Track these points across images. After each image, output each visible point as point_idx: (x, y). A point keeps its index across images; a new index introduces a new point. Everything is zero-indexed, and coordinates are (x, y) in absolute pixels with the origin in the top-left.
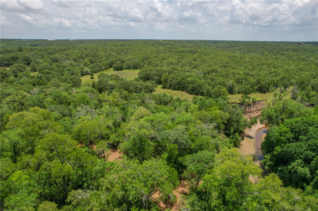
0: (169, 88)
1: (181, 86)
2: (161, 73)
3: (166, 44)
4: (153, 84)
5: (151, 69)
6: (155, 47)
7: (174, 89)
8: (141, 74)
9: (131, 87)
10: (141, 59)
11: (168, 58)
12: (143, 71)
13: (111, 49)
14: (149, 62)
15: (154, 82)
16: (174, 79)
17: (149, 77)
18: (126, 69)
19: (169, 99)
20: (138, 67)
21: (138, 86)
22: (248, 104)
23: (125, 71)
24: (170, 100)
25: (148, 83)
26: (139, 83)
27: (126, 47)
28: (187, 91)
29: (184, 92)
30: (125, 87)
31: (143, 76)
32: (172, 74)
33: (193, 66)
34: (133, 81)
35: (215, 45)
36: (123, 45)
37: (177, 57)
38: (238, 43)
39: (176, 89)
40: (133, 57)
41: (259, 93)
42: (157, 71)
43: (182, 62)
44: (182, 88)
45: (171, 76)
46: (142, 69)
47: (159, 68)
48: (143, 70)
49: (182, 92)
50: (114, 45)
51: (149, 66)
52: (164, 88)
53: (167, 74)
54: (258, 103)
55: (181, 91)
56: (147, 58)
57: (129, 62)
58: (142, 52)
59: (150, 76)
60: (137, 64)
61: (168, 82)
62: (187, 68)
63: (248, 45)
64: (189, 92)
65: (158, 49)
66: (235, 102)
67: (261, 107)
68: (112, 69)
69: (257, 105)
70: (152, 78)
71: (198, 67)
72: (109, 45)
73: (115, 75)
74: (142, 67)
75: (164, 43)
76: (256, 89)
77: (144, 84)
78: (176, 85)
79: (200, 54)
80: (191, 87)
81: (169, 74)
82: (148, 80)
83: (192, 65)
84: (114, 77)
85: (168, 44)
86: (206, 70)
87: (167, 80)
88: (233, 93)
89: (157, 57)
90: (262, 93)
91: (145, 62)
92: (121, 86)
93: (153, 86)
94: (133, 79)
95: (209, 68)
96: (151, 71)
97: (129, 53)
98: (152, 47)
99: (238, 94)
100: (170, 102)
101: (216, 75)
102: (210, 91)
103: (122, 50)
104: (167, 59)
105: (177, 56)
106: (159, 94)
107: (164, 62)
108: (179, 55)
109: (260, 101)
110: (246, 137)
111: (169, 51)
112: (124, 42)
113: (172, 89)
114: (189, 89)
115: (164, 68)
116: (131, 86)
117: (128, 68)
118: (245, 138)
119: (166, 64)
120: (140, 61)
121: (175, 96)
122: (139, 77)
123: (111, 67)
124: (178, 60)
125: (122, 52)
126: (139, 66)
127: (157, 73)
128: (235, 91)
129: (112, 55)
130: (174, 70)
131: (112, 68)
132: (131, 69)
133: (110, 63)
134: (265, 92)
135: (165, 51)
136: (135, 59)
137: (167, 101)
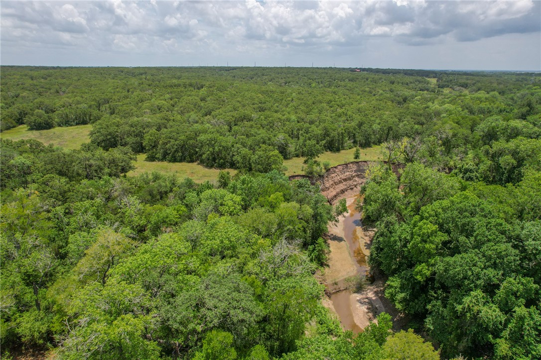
0: (163, 159)
1: (187, 153)
2: (141, 129)
3: (142, 74)
4: (126, 154)
5: (118, 122)
6: (120, 80)
7: (174, 160)
8: (97, 134)
9: (74, 166)
10: (93, 103)
11: (150, 98)
12: (100, 129)
13: (18, 85)
14: (112, 107)
15: (127, 149)
16: (172, 140)
17: (115, 140)
18: (60, 126)
19: (169, 185)
20: (88, 120)
21: (92, 162)
22: (319, 175)
23: (57, 130)
24: (170, 187)
25: (116, 153)
26: (93, 155)
27: (56, 81)
28: (201, 161)
29: (195, 163)
30: (59, 167)
31: (101, 138)
32: (165, 130)
33: (203, 111)
34: (79, 152)
35: (230, 75)
36: (49, 76)
37: (168, 96)
38: (267, 70)
39: (178, 159)
40: (72, 99)
41: (329, 153)
42: (132, 126)
43: (181, 105)
44: (191, 156)
45: (163, 134)
46: (97, 123)
47: (136, 119)
48: (99, 126)
49: (190, 164)
50: (26, 75)
51: (113, 116)
52: (152, 159)
53: (153, 130)
54: (334, 171)
55: (189, 162)
56: (107, 101)
57: (65, 110)
58: (92, 88)
59: (117, 136)
60: (85, 115)
61: (159, 147)
62: (193, 116)
63: (282, 72)
64: (205, 164)
65: (127, 82)
66: (296, 174)
67: (339, 178)
68: (24, 128)
69: (333, 175)
70: (121, 140)
71: (213, 113)
72: (15, 76)
73: (29, 141)
74: (97, 118)
75: (137, 72)
76: (324, 145)
77: (105, 155)
78: (176, 151)
79: (211, 89)
80: (209, 152)
81: (159, 129)
82: (114, 145)
83: (201, 109)
84: (28, 145)
85: (146, 73)
86: (231, 117)
87: (155, 142)
88: (288, 157)
89: (126, 97)
90: (334, 152)
91: (103, 108)
92: (49, 167)
93: (126, 158)
94: (79, 147)
95: (235, 114)
96: (118, 126)
97: (64, 92)
98: (113, 80)
99: (296, 158)
100: (171, 191)
101: (251, 127)
102: (250, 159)
103: (47, 86)
104: (149, 101)
105: (168, 93)
106: (145, 176)
107: (144, 107)
108: (171, 92)
109: (335, 167)
110: (331, 239)
111: (149, 86)
112: (51, 71)
113: (170, 161)
114: (204, 156)
115: (145, 119)
116: (73, 164)
117: (64, 123)
118: (329, 241)
119: (147, 110)
120: (90, 107)
121: (178, 174)
122: (92, 142)
123: (20, 122)
124: (171, 102)
125: (47, 90)
126: (90, 117)
127: (132, 129)
128: (289, 154)
129: (23, 98)
130: (168, 120)
131: (25, 126)
132: (71, 125)
133: (17, 115)
134: (338, 150)
135: (142, 86)
136: (79, 103)
137: (163, 190)
